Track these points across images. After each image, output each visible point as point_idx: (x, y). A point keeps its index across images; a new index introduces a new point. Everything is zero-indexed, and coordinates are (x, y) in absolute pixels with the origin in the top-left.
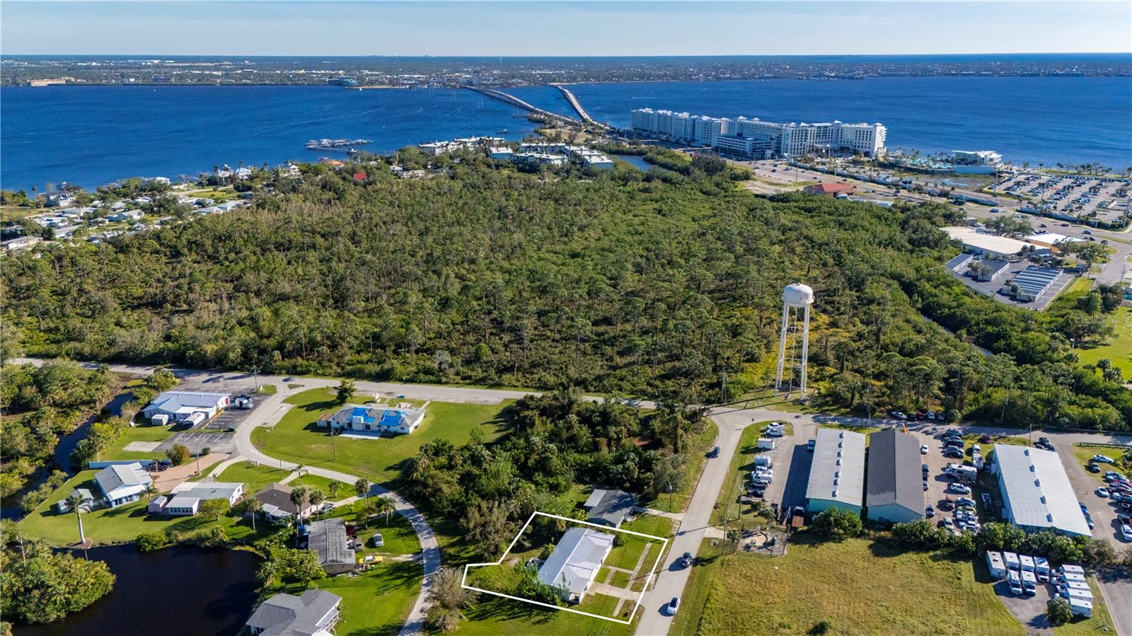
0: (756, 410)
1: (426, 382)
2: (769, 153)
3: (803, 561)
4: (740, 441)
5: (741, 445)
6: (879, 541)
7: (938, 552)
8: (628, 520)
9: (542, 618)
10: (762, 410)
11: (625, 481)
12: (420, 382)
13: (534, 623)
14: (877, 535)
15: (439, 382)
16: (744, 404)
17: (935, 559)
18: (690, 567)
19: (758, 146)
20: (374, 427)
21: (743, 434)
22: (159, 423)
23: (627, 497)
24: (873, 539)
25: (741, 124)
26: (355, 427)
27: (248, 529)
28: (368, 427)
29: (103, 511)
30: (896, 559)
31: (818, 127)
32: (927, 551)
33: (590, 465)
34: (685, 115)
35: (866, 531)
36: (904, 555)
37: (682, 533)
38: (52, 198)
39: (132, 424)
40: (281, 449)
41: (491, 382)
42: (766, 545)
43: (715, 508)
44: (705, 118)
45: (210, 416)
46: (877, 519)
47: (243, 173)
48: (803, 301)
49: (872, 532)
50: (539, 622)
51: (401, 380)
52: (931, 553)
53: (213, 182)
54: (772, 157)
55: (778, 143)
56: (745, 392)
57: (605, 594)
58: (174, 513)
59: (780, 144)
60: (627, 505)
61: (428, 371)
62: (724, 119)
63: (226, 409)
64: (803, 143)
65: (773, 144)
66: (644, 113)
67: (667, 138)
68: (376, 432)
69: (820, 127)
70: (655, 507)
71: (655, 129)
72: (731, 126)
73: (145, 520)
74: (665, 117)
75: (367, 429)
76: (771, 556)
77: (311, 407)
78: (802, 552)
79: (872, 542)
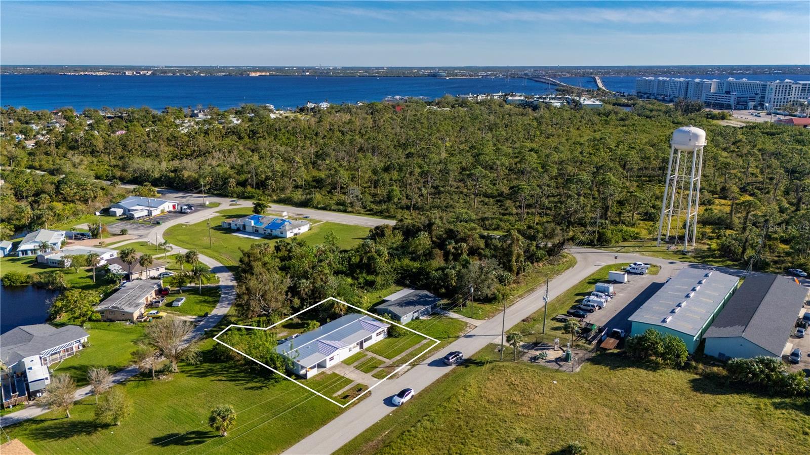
0: (628, 254)
1: (334, 210)
2: (751, 104)
3: (592, 381)
4: (593, 274)
5: (592, 277)
6: (707, 377)
7: (788, 400)
8: (421, 318)
9: (258, 385)
10: (637, 255)
11: (441, 287)
12: (330, 210)
13: (246, 389)
14: (708, 371)
15: (345, 211)
16: (619, 249)
17: (777, 406)
18: (453, 366)
19: (742, 99)
20: (261, 231)
21: (600, 269)
22: (114, 214)
23: (430, 297)
24: (701, 374)
25: (730, 83)
26: (248, 229)
27: (91, 281)
28: (257, 231)
29: (10, 258)
30: (721, 398)
31: (803, 84)
32: (771, 397)
33: (414, 270)
34: (682, 79)
35: (694, 364)
36: (736, 396)
37: (470, 336)
38: (196, 112)
39: (98, 214)
40: (179, 238)
41: (387, 214)
42: (558, 360)
43: (523, 321)
44: (697, 80)
45: (153, 214)
46: (716, 355)
47: (324, 105)
48: (692, 143)
49: (701, 366)
50: (251, 388)
51: (316, 208)
52: (777, 400)
53: (302, 110)
54: (755, 108)
55: (762, 97)
56: (625, 240)
57: (342, 375)
58: (52, 265)
59: (764, 97)
60: (424, 303)
61: (342, 203)
62: (714, 80)
63: (170, 212)
64: (787, 97)
65: (758, 98)
66: (647, 80)
67: (663, 98)
68: (262, 234)
69: (806, 84)
70: (458, 312)
71: (655, 91)
72: (720, 85)
73: (29, 267)
74: (664, 82)
75: (256, 232)
76: (557, 371)
77: (230, 217)
78: (601, 373)
79: (697, 377)
